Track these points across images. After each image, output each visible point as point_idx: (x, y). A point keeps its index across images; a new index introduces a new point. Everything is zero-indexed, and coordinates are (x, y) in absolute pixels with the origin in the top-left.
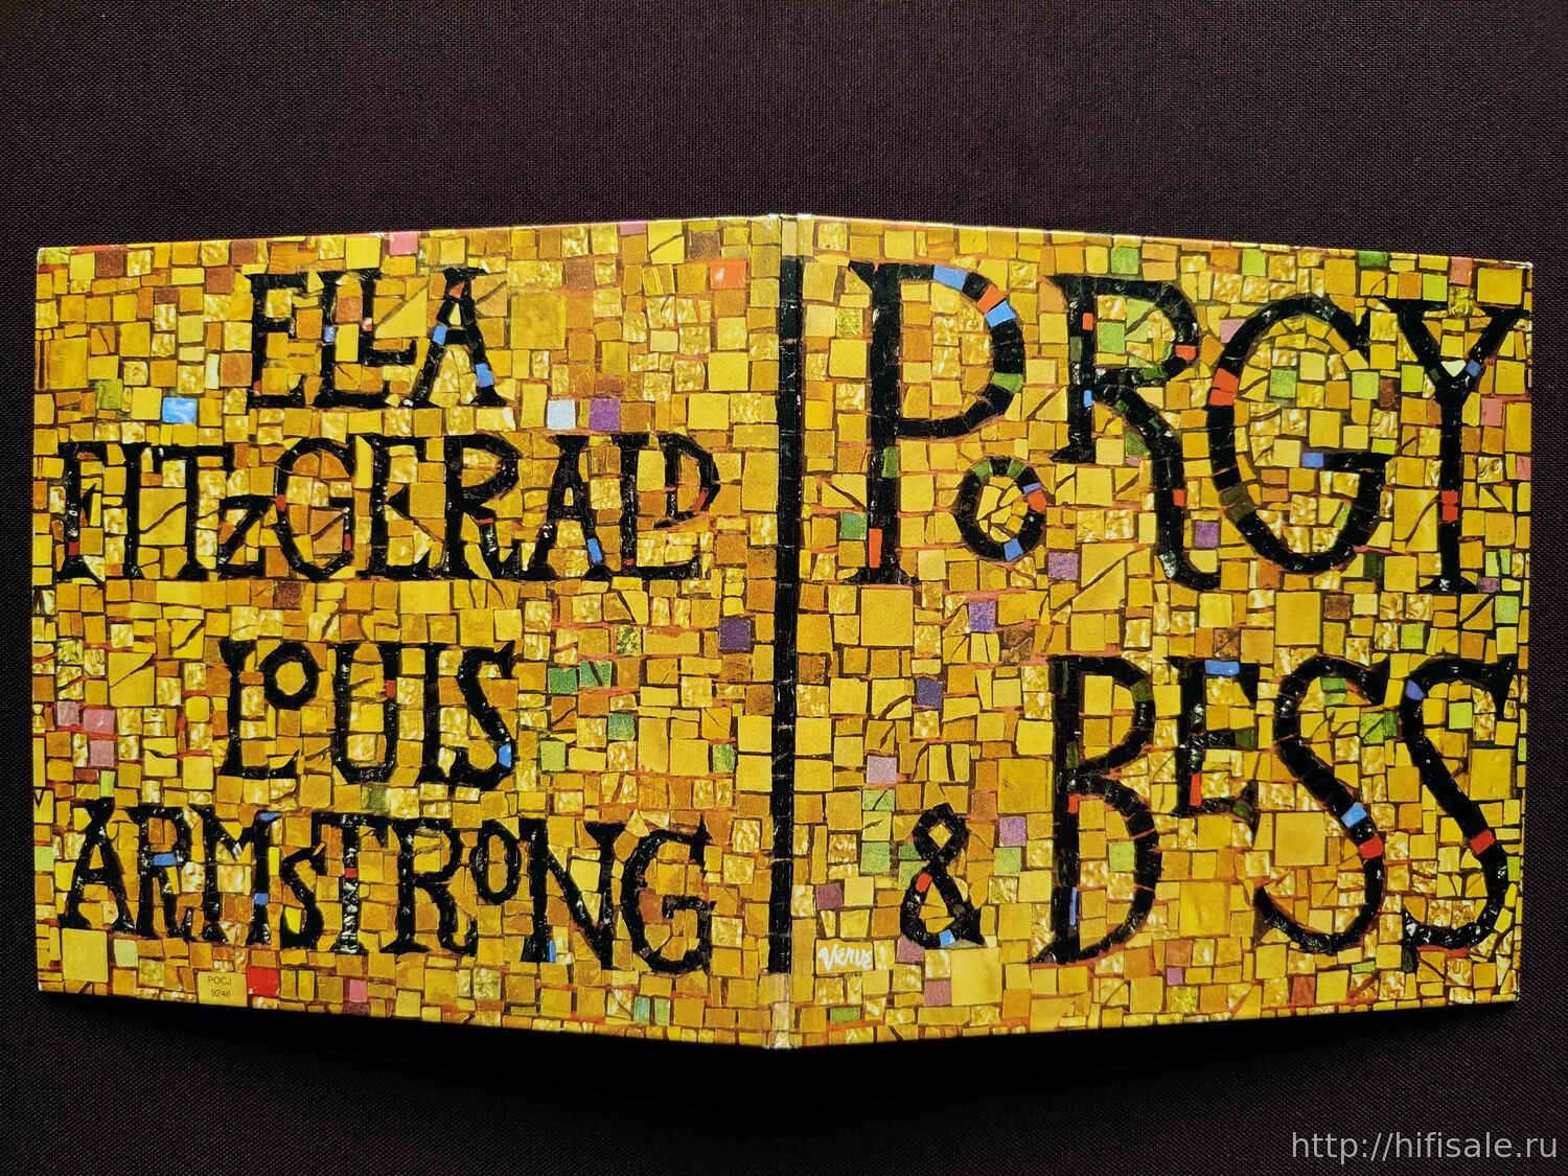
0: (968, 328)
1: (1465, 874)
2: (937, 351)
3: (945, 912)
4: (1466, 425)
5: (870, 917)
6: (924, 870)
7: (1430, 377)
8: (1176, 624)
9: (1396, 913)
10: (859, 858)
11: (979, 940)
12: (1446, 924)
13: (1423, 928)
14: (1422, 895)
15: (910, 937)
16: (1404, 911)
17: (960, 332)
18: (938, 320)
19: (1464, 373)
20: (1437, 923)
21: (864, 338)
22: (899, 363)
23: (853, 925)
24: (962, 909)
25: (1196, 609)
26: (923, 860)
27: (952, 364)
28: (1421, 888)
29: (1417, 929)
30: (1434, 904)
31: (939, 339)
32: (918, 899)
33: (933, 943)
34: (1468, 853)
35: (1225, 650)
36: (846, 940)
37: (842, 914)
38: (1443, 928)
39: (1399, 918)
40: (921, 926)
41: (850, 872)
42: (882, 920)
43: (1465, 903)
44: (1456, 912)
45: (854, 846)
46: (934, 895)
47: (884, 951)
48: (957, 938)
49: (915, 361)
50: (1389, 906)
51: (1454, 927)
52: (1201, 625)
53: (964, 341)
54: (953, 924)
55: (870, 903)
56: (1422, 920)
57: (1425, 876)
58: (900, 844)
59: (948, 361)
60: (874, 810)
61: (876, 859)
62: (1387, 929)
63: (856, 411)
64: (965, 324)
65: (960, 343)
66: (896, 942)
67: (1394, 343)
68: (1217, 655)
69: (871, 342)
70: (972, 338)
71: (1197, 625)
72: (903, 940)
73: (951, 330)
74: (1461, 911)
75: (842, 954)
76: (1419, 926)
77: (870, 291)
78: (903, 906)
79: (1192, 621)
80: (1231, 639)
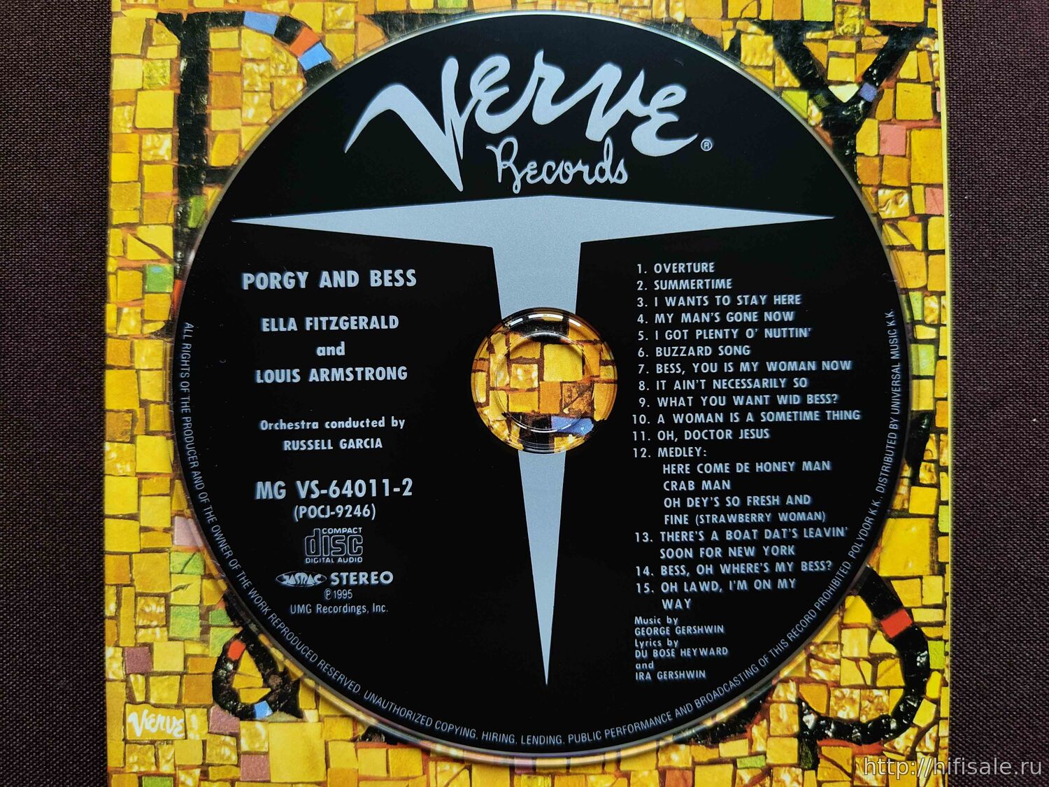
0: (281, 72)
1: (875, 660)
2: (247, 97)
3: (260, 682)
4: (862, 154)
5: (181, 683)
6: (237, 637)
7: (815, 102)
8: (516, 377)
9: (790, 702)
10: (168, 621)
11: (298, 714)
12: (853, 716)
13: (824, 721)
14: (822, 682)
15: (223, 707)
16: (800, 701)
17: (272, 77)
18: (248, 66)
19: (857, 98)
20: (842, 715)
21: (171, 89)
22: (207, 111)
23: (164, 691)
24: (279, 680)
25: (540, 363)
26: (235, 626)
27: (263, 110)
28: (820, 673)
29: (817, 721)
30: (837, 693)
31: (249, 85)
32: (230, 667)
33: (247, 714)
34: (879, 637)
35: (574, 406)
36: (156, 706)
37: (151, 679)
38: (850, 721)
39: (795, 708)
40: (234, 695)
41: (158, 636)
42: (193, 688)
43: (876, 692)
44: (866, 703)
45: (162, 609)
46: (248, 663)
47: (196, 720)
48: (274, 710)
49: (224, 108)
50: (782, 694)
51: (864, 719)
52: (545, 378)
53: (275, 86)
54: (269, 694)
55: (180, 668)
56: (823, 711)
57: (825, 661)
58: (210, 609)
59: (260, 105)
60: (181, 573)
61: (186, 624)
62: (779, 720)
63: (162, 162)
64: (276, 69)
65: (271, 87)
66: (208, 711)
67: (771, 68)
68: (566, 411)
69: (178, 91)
70: (285, 82)
71: (541, 378)
72: (215, 709)
73: (262, 75)
74: (871, 702)
75: (153, 720)
76: (819, 717)
77: (177, 42)
78: (215, 673)
79: (535, 374)
80: (581, 394)
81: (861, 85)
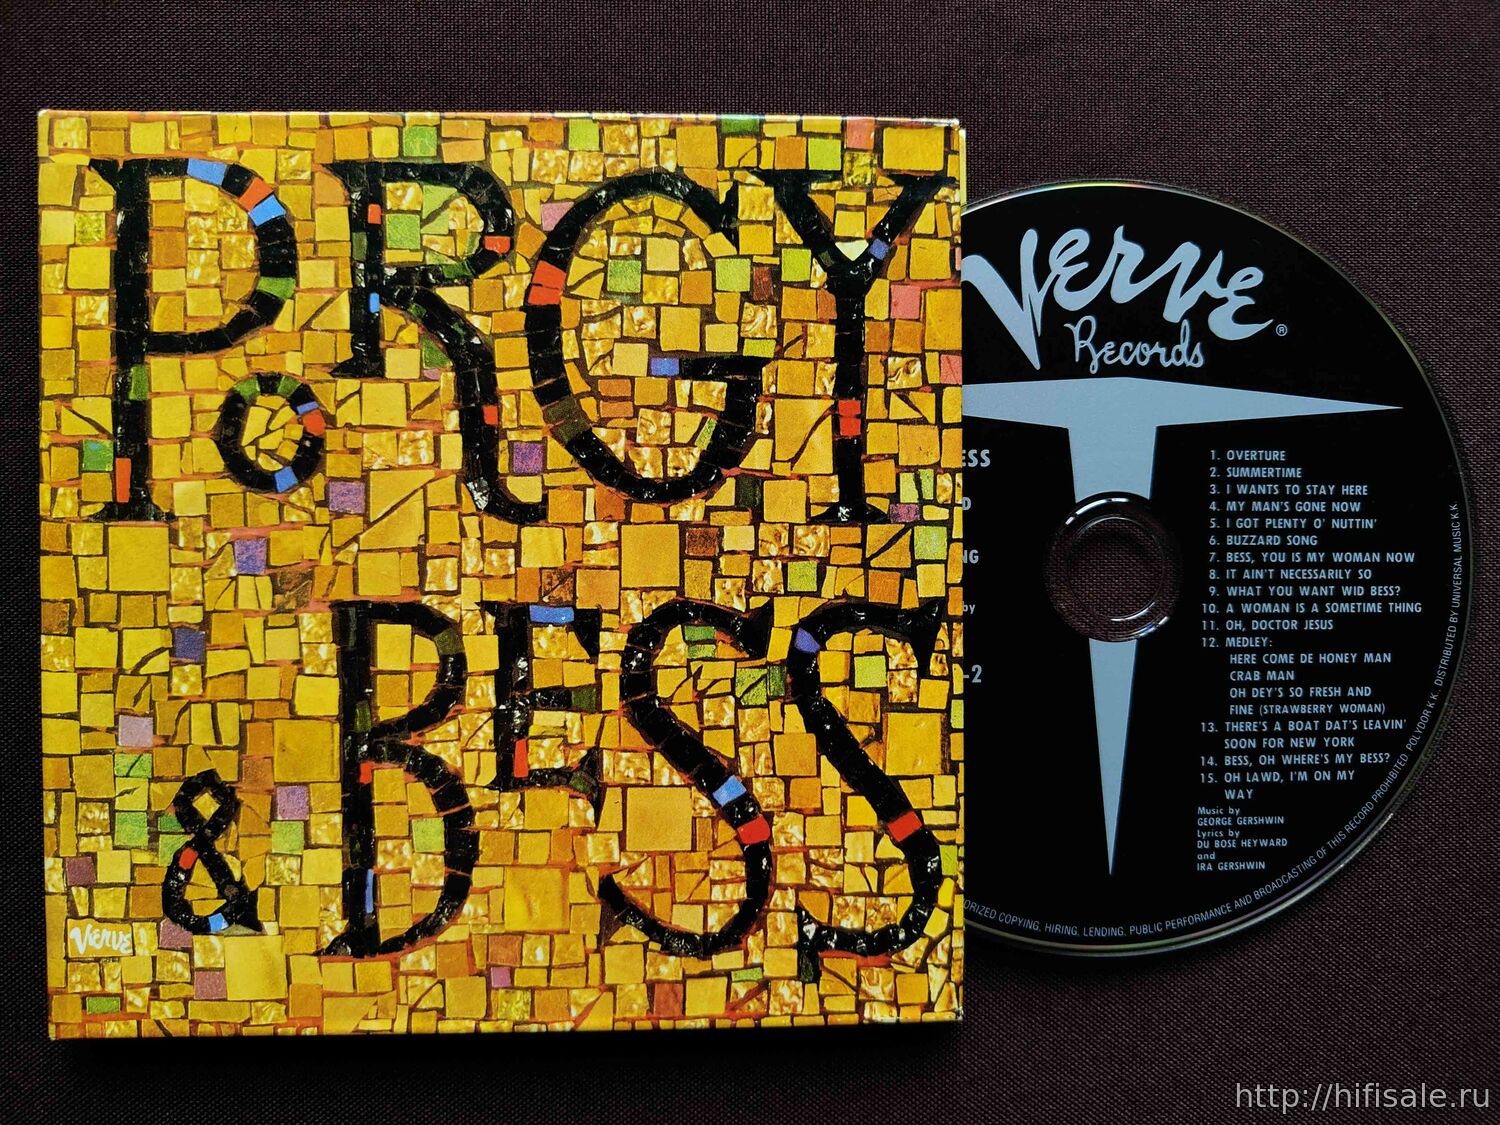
0: (229, 228)
1: (881, 865)
2: (192, 256)
3: (215, 893)
4: (871, 319)
5: (128, 895)
6: (188, 844)
7: (820, 262)
8: (491, 563)
9: (789, 911)
10: (112, 828)
11: (257, 927)
12: (857, 925)
13: (826, 930)
14: (823, 889)
15: (175, 920)
16: (799, 909)
17: (219, 233)
18: (193, 220)
19: (866, 256)
20: (846, 924)
21: (107, 245)
22: (148, 271)
23: (109, 903)
24: (235, 890)
25: (517, 547)
26: (186, 833)
27: (210, 270)
28: (821, 880)
29: (818, 931)
30: (840, 901)
31: (194, 242)
32: (182, 877)
33: (202, 927)
34: (886, 841)
35: (554, 593)
36: (100, 920)
37: (95, 891)
38: (853, 931)
39: (794, 917)
40: (187, 907)
41: (102, 845)
42: (141, 900)
43: (882, 900)
44: (871, 912)
45: (106, 816)
46: (200, 873)
47: (145, 934)
48: (230, 923)
49: (167, 268)
50: (779, 902)
51: (869, 929)
52: (523, 563)
53: (224, 242)
54: (225, 906)
55: (127, 879)
56: (824, 920)
57: (826, 867)
58: (159, 814)
59: (206, 265)
60: (127, 776)
61: (134, 831)
62: (777, 930)
63: (98, 327)
64: (225, 224)
65: (219, 244)
66: (158, 925)
67: (772, 223)
68: (546, 599)
69: (115, 248)
70: (234, 239)
71: (518, 563)
72: (166, 923)
73: (208, 231)
74: (877, 911)
75: (97, 936)
76: (820, 927)
77: (113, 192)
78: (165, 884)
79: (511, 559)
80: (562, 581)
81: (870, 241)
